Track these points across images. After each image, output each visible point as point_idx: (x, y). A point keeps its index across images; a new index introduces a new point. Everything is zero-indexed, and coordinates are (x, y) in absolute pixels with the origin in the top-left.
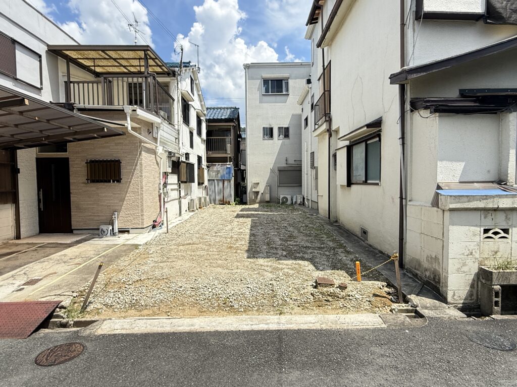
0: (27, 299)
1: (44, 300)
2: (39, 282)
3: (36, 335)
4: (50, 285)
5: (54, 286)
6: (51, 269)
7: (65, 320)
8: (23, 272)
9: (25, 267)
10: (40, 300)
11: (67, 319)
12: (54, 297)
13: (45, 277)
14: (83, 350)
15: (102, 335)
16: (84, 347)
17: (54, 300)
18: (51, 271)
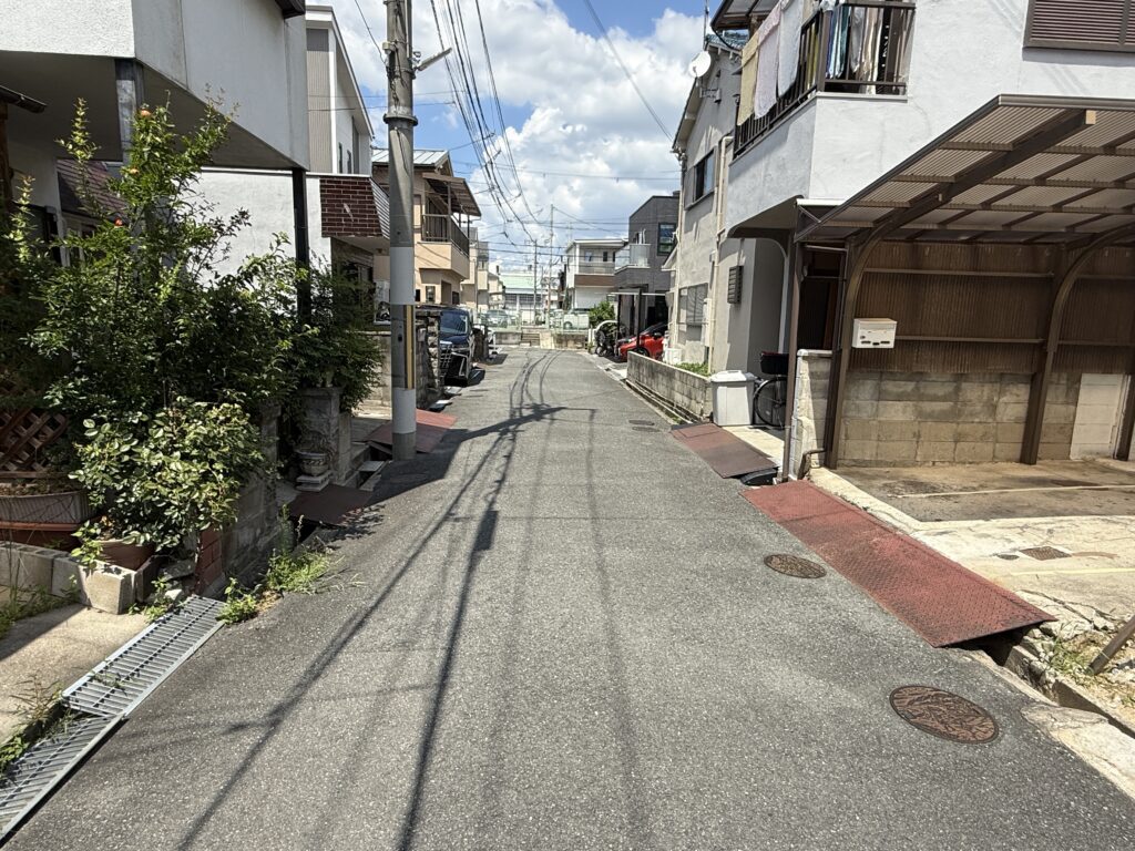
0: (1001, 579)
1: (1026, 597)
2: (1058, 560)
3: (955, 654)
4: (1069, 575)
5: (1074, 581)
6: (1113, 545)
7: (1039, 663)
8: (1050, 526)
9: (1066, 518)
10: (1019, 593)
11: (1045, 666)
12: (1051, 603)
13: (1082, 554)
14: (984, 741)
15: (1064, 747)
16: (994, 736)
17: (1045, 610)
18: (1106, 547)
